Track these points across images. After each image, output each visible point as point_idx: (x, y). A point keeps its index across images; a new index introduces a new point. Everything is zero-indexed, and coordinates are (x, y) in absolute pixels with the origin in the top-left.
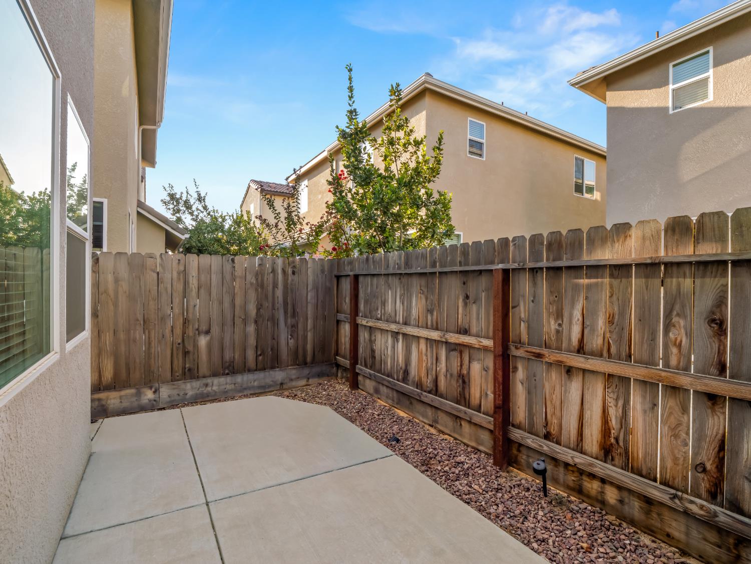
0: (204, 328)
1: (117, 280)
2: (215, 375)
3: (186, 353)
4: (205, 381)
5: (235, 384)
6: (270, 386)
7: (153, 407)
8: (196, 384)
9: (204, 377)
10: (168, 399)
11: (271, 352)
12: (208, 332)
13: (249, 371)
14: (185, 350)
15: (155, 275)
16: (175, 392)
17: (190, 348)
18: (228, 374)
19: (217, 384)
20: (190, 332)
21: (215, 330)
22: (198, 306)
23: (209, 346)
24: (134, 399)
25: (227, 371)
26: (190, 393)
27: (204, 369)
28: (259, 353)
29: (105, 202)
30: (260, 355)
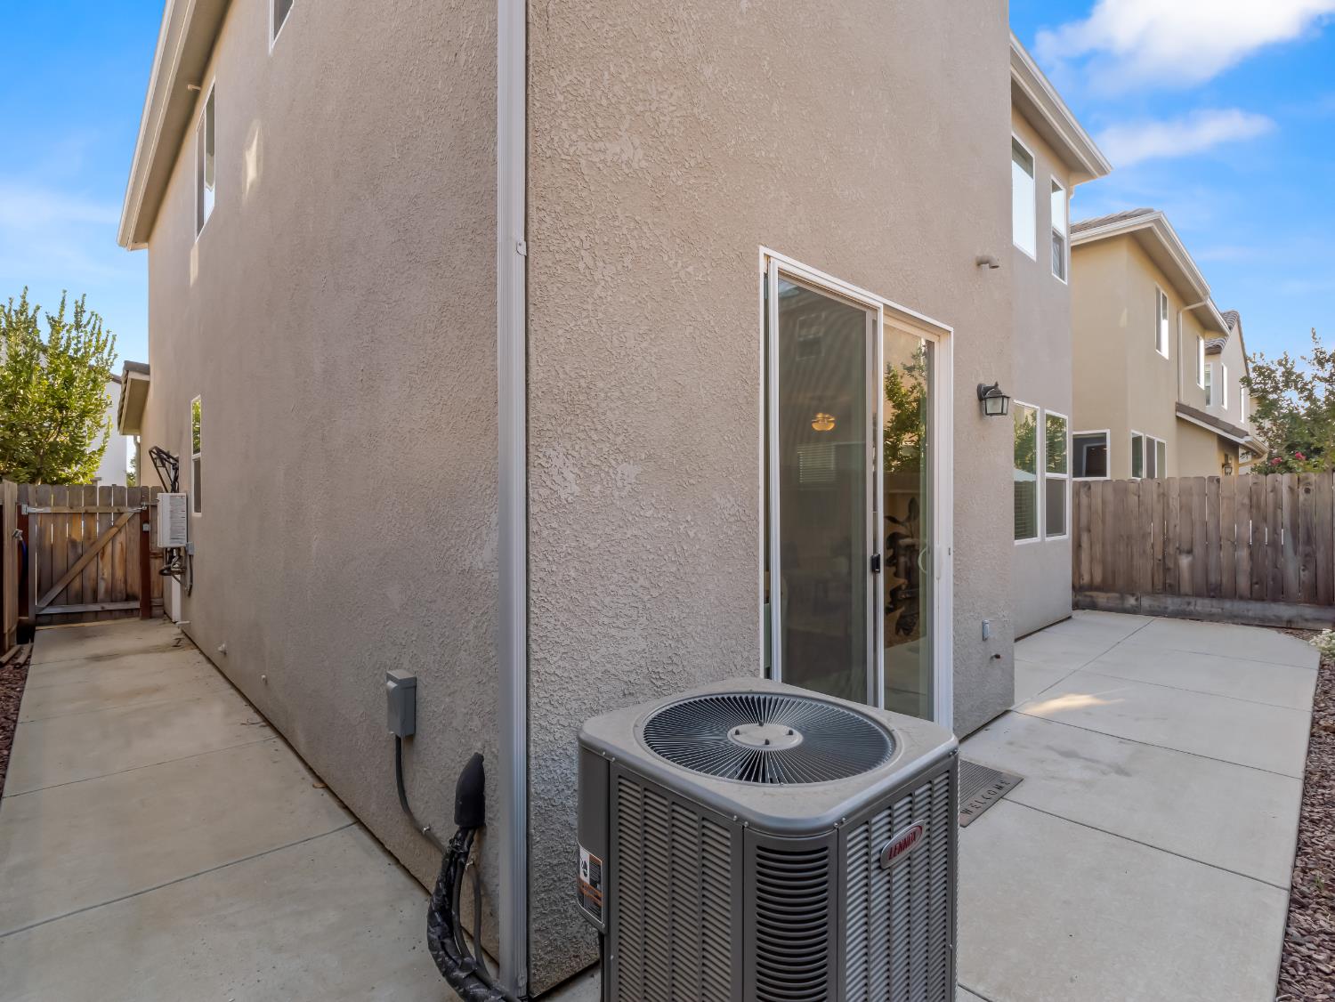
0: (1185, 547)
1: (1104, 502)
2: (1198, 595)
3: (1166, 570)
4: (1187, 599)
5: (1222, 609)
6: (1270, 621)
7: (1134, 611)
8: (1178, 600)
9: (1187, 595)
10: (1148, 609)
11: (1271, 583)
12: (1190, 552)
13: (1242, 598)
14: (1165, 567)
15: (1136, 498)
16: (1156, 604)
17: (1172, 566)
18: (1213, 597)
19: (1202, 605)
20: (1171, 550)
21: (1198, 550)
22: (1178, 525)
23: (1192, 566)
24: (1118, 602)
25: (1212, 594)
26: (1171, 608)
27: (1186, 586)
28: (1255, 580)
29: (1108, 431)
30: (1257, 583)
